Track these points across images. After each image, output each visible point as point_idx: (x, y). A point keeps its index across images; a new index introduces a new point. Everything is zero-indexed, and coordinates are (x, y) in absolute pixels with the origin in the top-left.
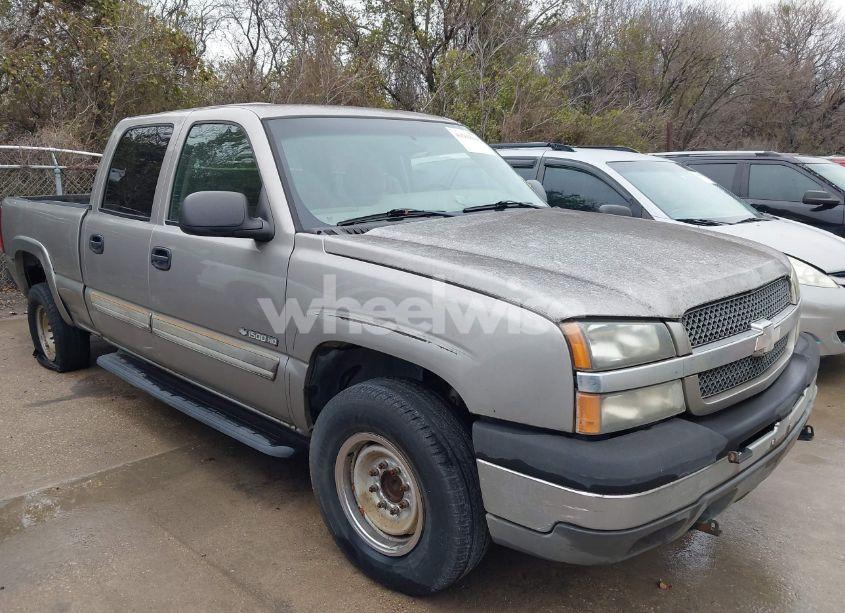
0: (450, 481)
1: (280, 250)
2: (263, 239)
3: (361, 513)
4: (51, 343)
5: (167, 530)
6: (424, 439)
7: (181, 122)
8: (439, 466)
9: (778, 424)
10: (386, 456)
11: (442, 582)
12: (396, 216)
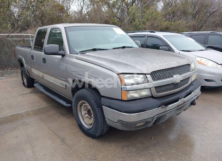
0: (98, 111)
1: (67, 58)
2: (63, 55)
3: (83, 120)
4: (26, 81)
5: (43, 122)
6: (93, 101)
7: (49, 28)
8: (96, 108)
9: (180, 100)
10: (87, 106)
11: (98, 135)
12: (94, 50)
